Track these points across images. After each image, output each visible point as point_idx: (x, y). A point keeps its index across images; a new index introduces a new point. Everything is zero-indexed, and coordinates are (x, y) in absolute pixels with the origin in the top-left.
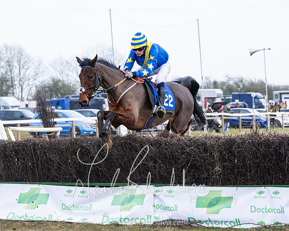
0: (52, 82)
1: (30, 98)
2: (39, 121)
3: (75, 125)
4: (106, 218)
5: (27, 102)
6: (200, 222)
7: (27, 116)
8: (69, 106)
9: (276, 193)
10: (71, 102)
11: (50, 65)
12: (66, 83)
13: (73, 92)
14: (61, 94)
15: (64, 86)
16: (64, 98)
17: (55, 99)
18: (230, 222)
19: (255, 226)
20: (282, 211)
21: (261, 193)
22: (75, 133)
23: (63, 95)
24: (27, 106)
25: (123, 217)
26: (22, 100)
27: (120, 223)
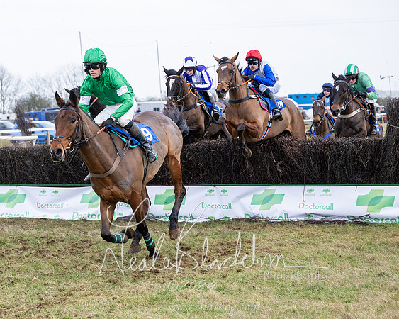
0: (30, 97)
1: (11, 111)
2: (19, 131)
3: (49, 134)
4: (76, 214)
5: (8, 115)
6: (158, 217)
7: (8, 127)
8: (45, 118)
9: (224, 191)
10: (47, 114)
11: (28, 82)
12: (43, 97)
13: (49, 105)
14: (38, 107)
15: (41, 100)
16: (41, 111)
17: (32, 112)
18: (184, 217)
19: (206, 220)
20: (229, 207)
21: (211, 191)
22: (49, 141)
23: (39, 108)
24: (8, 118)
25: (91, 213)
26: (4, 113)
27: (88, 219)
